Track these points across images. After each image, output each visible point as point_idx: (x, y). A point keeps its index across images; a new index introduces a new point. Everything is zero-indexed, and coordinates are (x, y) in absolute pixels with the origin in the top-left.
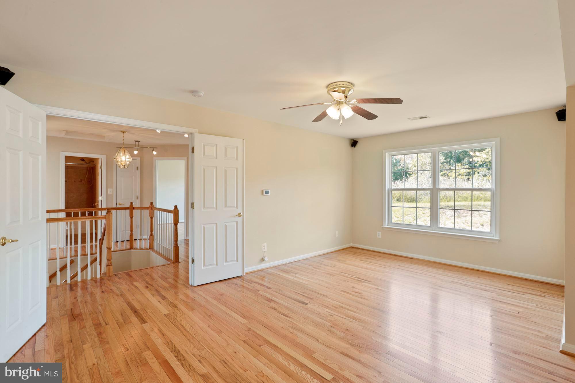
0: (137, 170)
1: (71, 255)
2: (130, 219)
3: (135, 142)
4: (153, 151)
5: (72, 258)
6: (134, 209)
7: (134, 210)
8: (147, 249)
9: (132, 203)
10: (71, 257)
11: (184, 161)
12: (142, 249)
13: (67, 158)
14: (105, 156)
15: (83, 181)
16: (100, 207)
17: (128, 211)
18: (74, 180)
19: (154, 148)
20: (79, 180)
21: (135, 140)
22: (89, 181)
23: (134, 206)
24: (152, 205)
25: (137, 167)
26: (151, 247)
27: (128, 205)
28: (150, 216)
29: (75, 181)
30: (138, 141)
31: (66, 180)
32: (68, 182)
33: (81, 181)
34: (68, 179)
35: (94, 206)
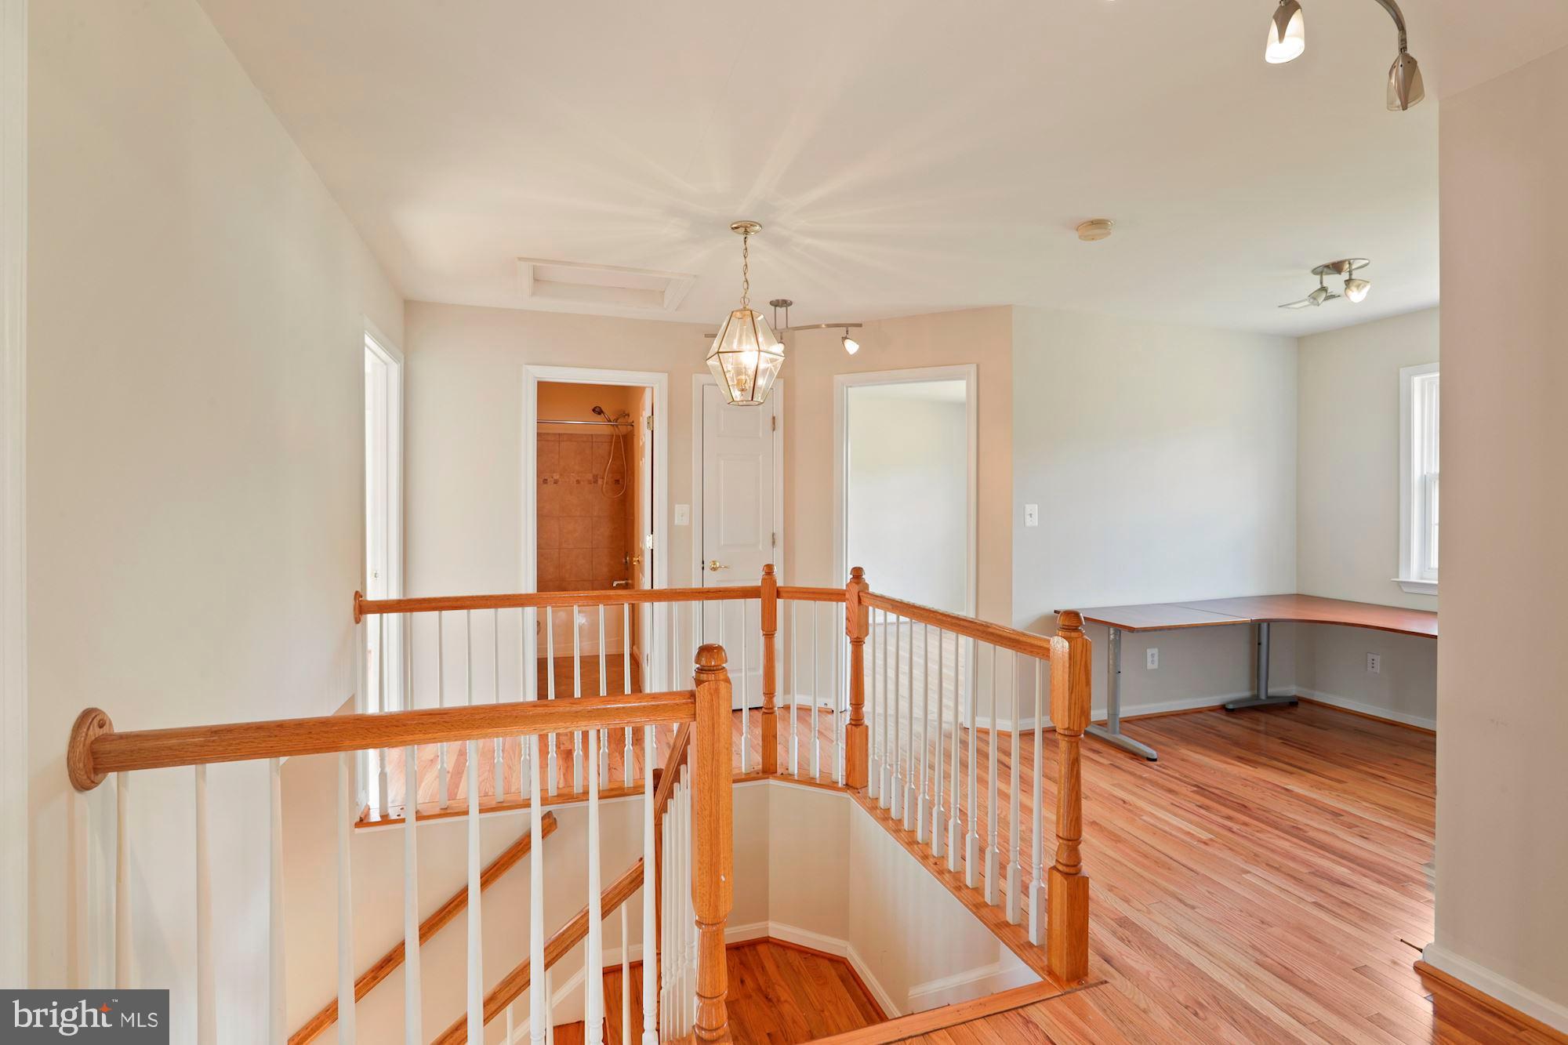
0: (774, 430)
1: (544, 790)
2: (762, 639)
3: (773, 308)
4: (845, 338)
5: (548, 808)
6: (778, 596)
7: (780, 602)
8: (832, 786)
9: (769, 570)
10: (545, 801)
11: (965, 381)
12: (810, 782)
13: (547, 392)
14: (664, 377)
15: (600, 482)
16: (647, 586)
17: (755, 604)
18: (577, 478)
19: (848, 328)
20: (590, 477)
21: (774, 298)
22: (617, 481)
23: (778, 585)
24: (858, 583)
25: (774, 418)
26: (855, 783)
27: (756, 580)
28: (848, 632)
29: (578, 482)
30: (785, 303)
31: (556, 476)
32: (560, 483)
33: (596, 482)
34: (561, 475)
35: (630, 581)
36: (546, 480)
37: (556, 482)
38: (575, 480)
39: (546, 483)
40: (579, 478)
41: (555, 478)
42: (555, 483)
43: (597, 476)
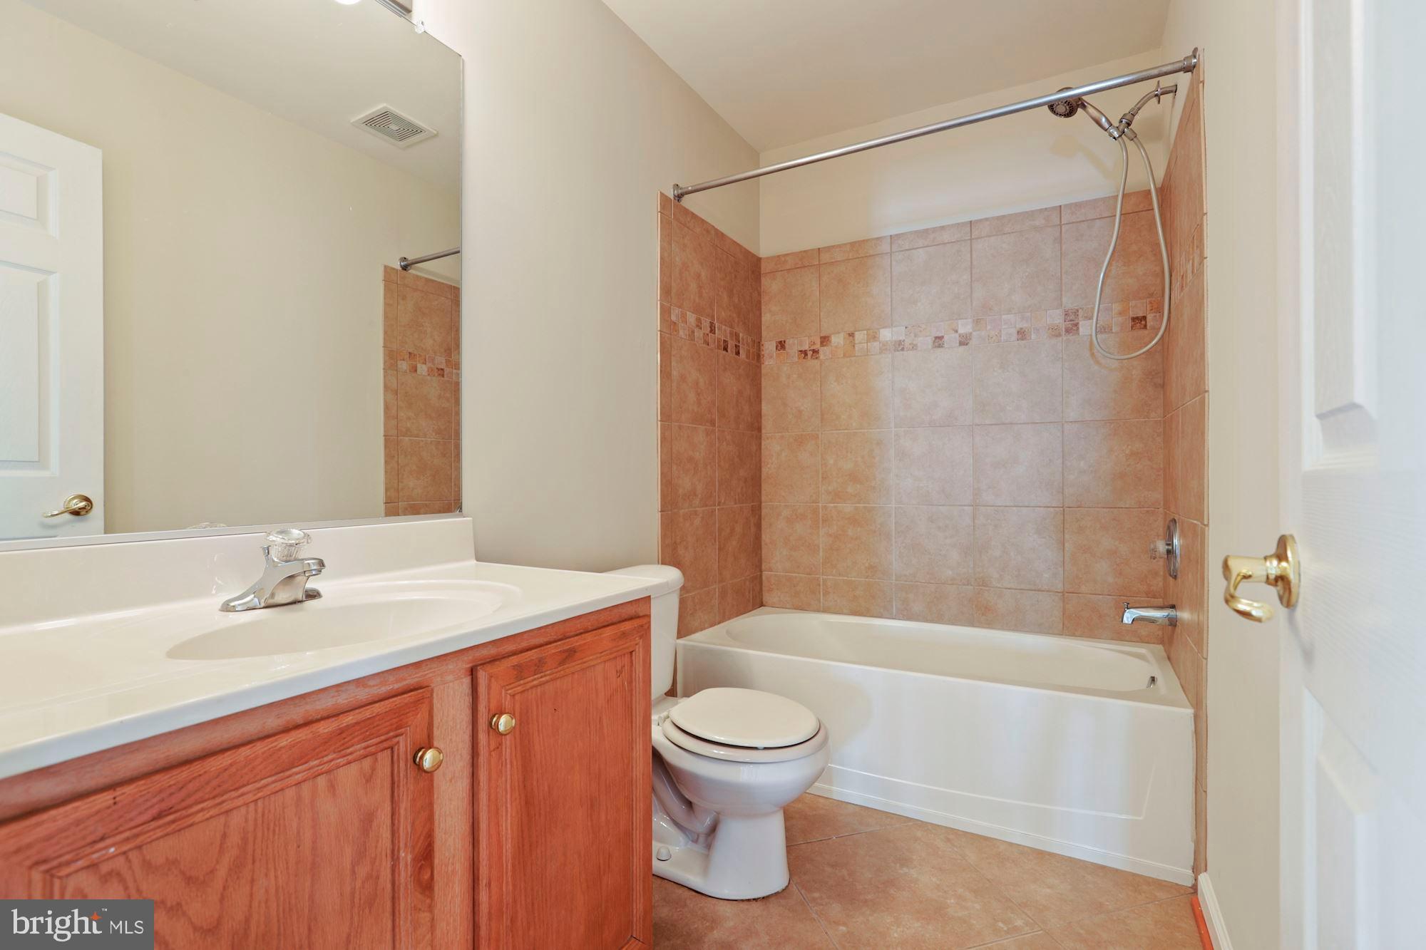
15: (1086, 328)
18: (1019, 326)
20: (1056, 317)
22: (1139, 321)
29: (1022, 334)
31: (965, 327)
32: (974, 342)
33: (1073, 328)
34: (977, 322)
35: (1184, 615)
36: (941, 338)
37: (964, 342)
38: (1014, 331)
39: (940, 346)
40: (1024, 325)
41: (961, 331)
42: (962, 344)
43: (1076, 313)
